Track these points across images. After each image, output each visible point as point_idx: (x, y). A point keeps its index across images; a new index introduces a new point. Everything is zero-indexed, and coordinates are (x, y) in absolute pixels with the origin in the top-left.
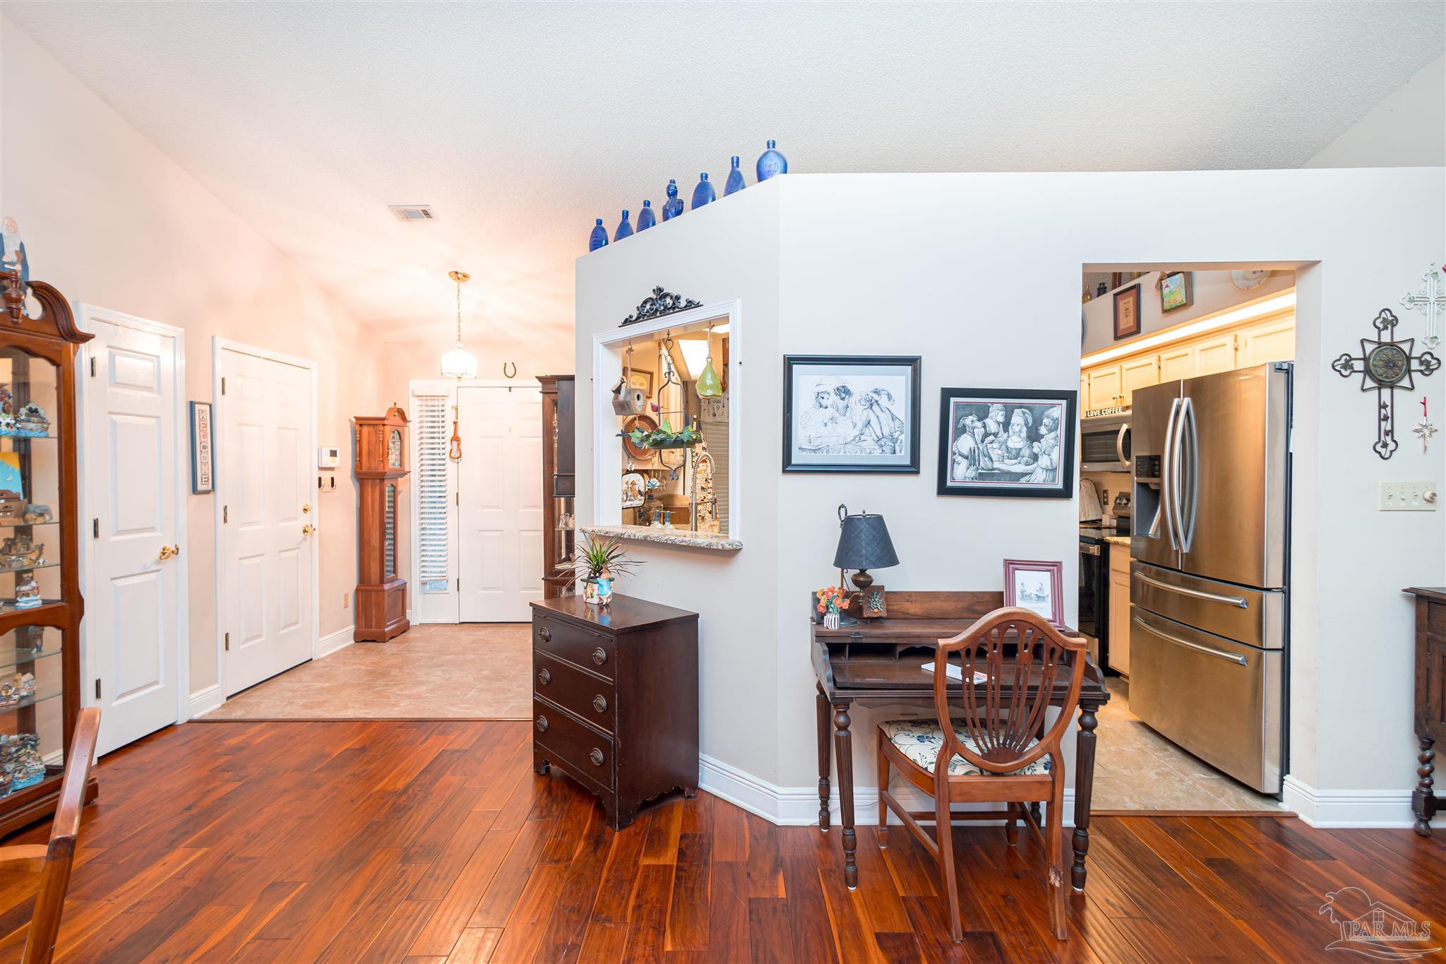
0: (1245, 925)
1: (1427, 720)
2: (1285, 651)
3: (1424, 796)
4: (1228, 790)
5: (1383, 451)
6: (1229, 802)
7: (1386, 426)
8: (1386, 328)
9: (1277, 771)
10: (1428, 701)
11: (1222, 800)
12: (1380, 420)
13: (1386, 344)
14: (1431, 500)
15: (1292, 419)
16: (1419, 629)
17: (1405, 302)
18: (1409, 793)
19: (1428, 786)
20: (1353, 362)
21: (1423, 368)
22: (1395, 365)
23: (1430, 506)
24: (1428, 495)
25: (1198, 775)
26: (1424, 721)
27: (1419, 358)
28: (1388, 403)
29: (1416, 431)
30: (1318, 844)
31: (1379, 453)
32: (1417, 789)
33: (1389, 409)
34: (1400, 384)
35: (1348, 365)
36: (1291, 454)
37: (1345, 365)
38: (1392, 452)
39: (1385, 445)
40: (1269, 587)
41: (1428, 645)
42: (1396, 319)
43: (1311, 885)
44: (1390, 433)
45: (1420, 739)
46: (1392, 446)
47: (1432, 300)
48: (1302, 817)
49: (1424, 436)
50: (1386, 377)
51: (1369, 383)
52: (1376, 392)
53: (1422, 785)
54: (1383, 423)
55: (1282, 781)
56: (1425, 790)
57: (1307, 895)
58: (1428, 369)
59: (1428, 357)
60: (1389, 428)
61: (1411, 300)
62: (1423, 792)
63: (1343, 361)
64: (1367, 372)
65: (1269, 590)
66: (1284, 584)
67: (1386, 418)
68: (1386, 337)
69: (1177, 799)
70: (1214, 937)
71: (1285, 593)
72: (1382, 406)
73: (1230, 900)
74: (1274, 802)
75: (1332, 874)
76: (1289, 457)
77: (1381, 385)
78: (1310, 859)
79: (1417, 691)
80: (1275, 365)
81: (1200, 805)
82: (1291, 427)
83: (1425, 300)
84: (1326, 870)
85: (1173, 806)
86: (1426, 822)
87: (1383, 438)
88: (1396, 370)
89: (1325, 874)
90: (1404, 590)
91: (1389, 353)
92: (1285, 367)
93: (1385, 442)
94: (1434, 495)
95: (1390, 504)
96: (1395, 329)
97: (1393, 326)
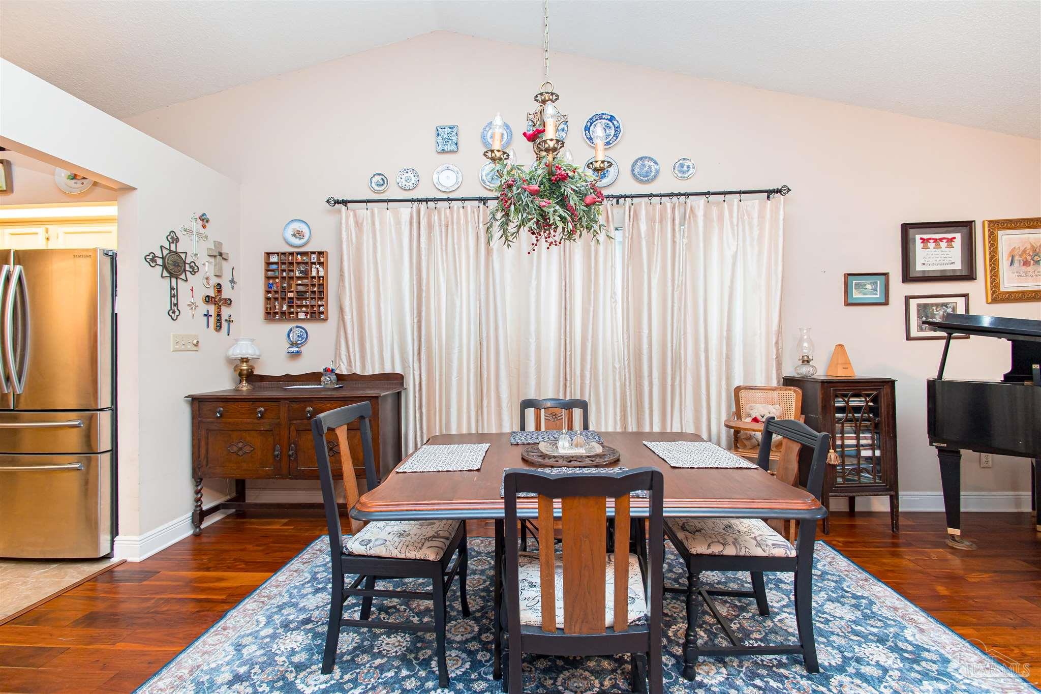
0: (123, 644)
1: (199, 468)
2: (114, 452)
3: (198, 512)
4: (69, 570)
5: (173, 315)
6: (73, 577)
7: (174, 300)
8: (173, 242)
9: (109, 537)
10: (199, 457)
11: (67, 579)
12: (171, 297)
13: (173, 252)
14: (196, 345)
15: (116, 291)
16: (193, 417)
17: (182, 230)
18: (190, 514)
19: (200, 506)
20: (156, 258)
21: (191, 270)
22: (179, 266)
23: (195, 348)
24: (195, 342)
25: (38, 572)
26: (197, 470)
27: (189, 264)
28: (175, 288)
29: (189, 305)
30: (146, 569)
31: (171, 316)
32: (195, 510)
33: (175, 291)
34: (180, 277)
35: (153, 260)
36: (116, 314)
37: (151, 259)
38: (177, 316)
39: (174, 312)
40: (102, 408)
41: (199, 426)
42: (178, 238)
43: (152, 594)
44: (176, 305)
45: (195, 480)
46: (177, 313)
47: (195, 233)
48: (130, 559)
49: (192, 309)
50: (174, 272)
51: (166, 274)
52: (168, 279)
53: (196, 506)
54: (173, 299)
55: (112, 542)
56: (198, 509)
57: (153, 601)
58: (193, 271)
59: (193, 264)
60: (176, 302)
61: (185, 230)
62: (197, 511)
63: (151, 257)
64: (164, 266)
65: (101, 410)
66: (112, 404)
67: (174, 296)
68: (173, 248)
69: (26, 597)
70: (103, 668)
71: (113, 411)
72: (172, 289)
73: (104, 637)
74: (107, 561)
75: (163, 580)
76: (114, 317)
77: (172, 275)
78: (145, 580)
79: (193, 454)
80: (104, 250)
81: (50, 590)
82: (116, 296)
83: (192, 232)
84: (158, 581)
85: (25, 604)
86: (199, 527)
87: (173, 308)
88: (179, 268)
89: (158, 583)
90: (185, 397)
91: (176, 258)
92: (111, 253)
93: (174, 311)
94: (198, 342)
95: (177, 347)
96: (178, 244)
97: (177, 242)
